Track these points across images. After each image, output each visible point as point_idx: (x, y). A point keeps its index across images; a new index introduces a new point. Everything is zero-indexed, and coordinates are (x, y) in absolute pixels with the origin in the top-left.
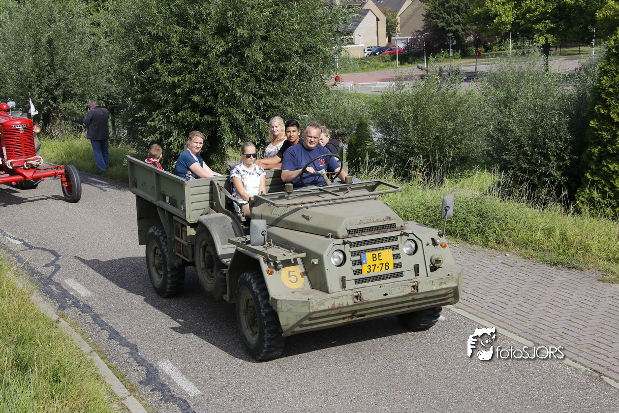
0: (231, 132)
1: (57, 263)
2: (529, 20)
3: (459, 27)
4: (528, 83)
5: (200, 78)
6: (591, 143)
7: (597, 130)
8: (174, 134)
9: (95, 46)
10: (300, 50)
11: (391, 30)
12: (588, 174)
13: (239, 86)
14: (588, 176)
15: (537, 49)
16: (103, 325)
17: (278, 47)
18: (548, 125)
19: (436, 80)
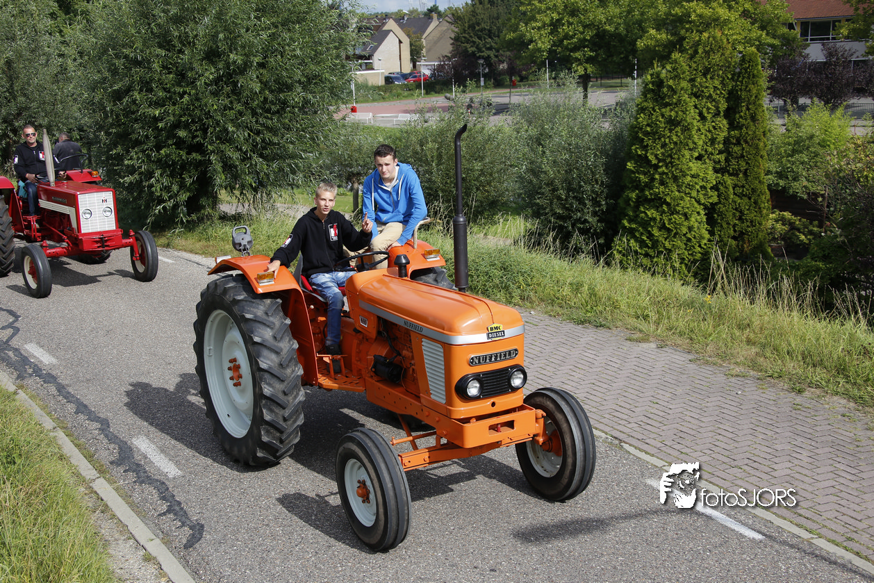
0: (223, 172)
1: (16, 325)
2: (567, 48)
3: (492, 53)
4: (564, 118)
5: (185, 110)
6: (628, 187)
7: (634, 173)
8: (156, 175)
9: (63, 69)
10: (304, 79)
11: (415, 54)
12: (625, 221)
13: (232, 120)
14: (626, 223)
15: (573, 82)
16: (69, 397)
17: (278, 76)
18: (583, 166)
19: (462, 113)
